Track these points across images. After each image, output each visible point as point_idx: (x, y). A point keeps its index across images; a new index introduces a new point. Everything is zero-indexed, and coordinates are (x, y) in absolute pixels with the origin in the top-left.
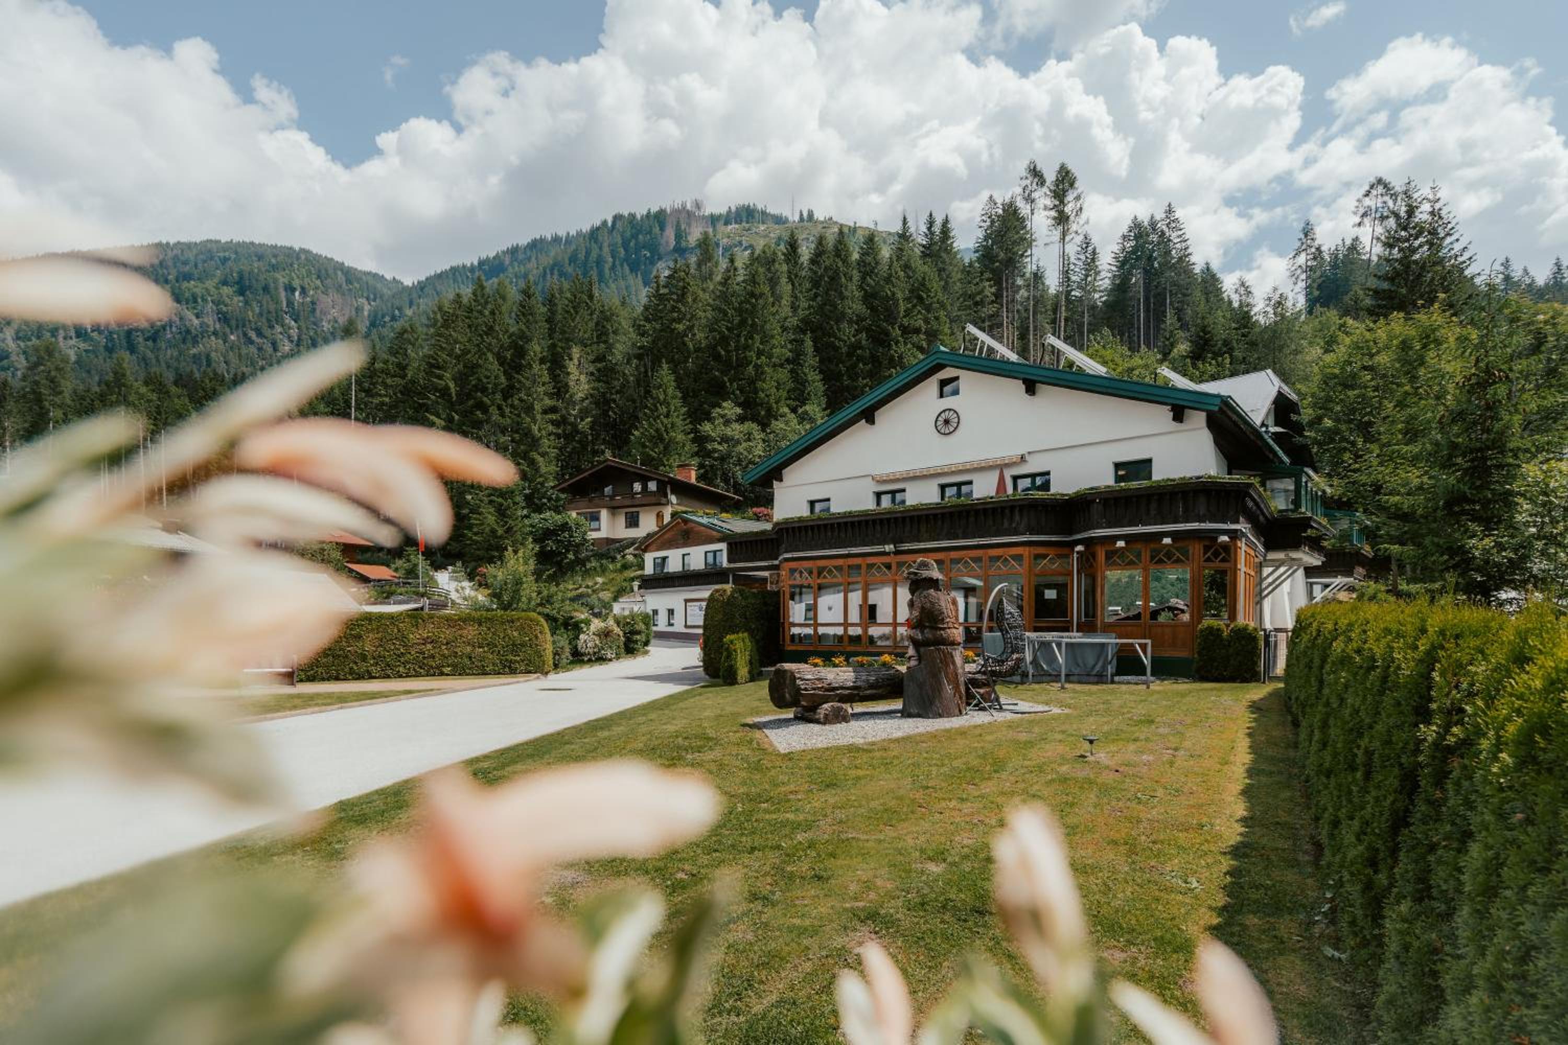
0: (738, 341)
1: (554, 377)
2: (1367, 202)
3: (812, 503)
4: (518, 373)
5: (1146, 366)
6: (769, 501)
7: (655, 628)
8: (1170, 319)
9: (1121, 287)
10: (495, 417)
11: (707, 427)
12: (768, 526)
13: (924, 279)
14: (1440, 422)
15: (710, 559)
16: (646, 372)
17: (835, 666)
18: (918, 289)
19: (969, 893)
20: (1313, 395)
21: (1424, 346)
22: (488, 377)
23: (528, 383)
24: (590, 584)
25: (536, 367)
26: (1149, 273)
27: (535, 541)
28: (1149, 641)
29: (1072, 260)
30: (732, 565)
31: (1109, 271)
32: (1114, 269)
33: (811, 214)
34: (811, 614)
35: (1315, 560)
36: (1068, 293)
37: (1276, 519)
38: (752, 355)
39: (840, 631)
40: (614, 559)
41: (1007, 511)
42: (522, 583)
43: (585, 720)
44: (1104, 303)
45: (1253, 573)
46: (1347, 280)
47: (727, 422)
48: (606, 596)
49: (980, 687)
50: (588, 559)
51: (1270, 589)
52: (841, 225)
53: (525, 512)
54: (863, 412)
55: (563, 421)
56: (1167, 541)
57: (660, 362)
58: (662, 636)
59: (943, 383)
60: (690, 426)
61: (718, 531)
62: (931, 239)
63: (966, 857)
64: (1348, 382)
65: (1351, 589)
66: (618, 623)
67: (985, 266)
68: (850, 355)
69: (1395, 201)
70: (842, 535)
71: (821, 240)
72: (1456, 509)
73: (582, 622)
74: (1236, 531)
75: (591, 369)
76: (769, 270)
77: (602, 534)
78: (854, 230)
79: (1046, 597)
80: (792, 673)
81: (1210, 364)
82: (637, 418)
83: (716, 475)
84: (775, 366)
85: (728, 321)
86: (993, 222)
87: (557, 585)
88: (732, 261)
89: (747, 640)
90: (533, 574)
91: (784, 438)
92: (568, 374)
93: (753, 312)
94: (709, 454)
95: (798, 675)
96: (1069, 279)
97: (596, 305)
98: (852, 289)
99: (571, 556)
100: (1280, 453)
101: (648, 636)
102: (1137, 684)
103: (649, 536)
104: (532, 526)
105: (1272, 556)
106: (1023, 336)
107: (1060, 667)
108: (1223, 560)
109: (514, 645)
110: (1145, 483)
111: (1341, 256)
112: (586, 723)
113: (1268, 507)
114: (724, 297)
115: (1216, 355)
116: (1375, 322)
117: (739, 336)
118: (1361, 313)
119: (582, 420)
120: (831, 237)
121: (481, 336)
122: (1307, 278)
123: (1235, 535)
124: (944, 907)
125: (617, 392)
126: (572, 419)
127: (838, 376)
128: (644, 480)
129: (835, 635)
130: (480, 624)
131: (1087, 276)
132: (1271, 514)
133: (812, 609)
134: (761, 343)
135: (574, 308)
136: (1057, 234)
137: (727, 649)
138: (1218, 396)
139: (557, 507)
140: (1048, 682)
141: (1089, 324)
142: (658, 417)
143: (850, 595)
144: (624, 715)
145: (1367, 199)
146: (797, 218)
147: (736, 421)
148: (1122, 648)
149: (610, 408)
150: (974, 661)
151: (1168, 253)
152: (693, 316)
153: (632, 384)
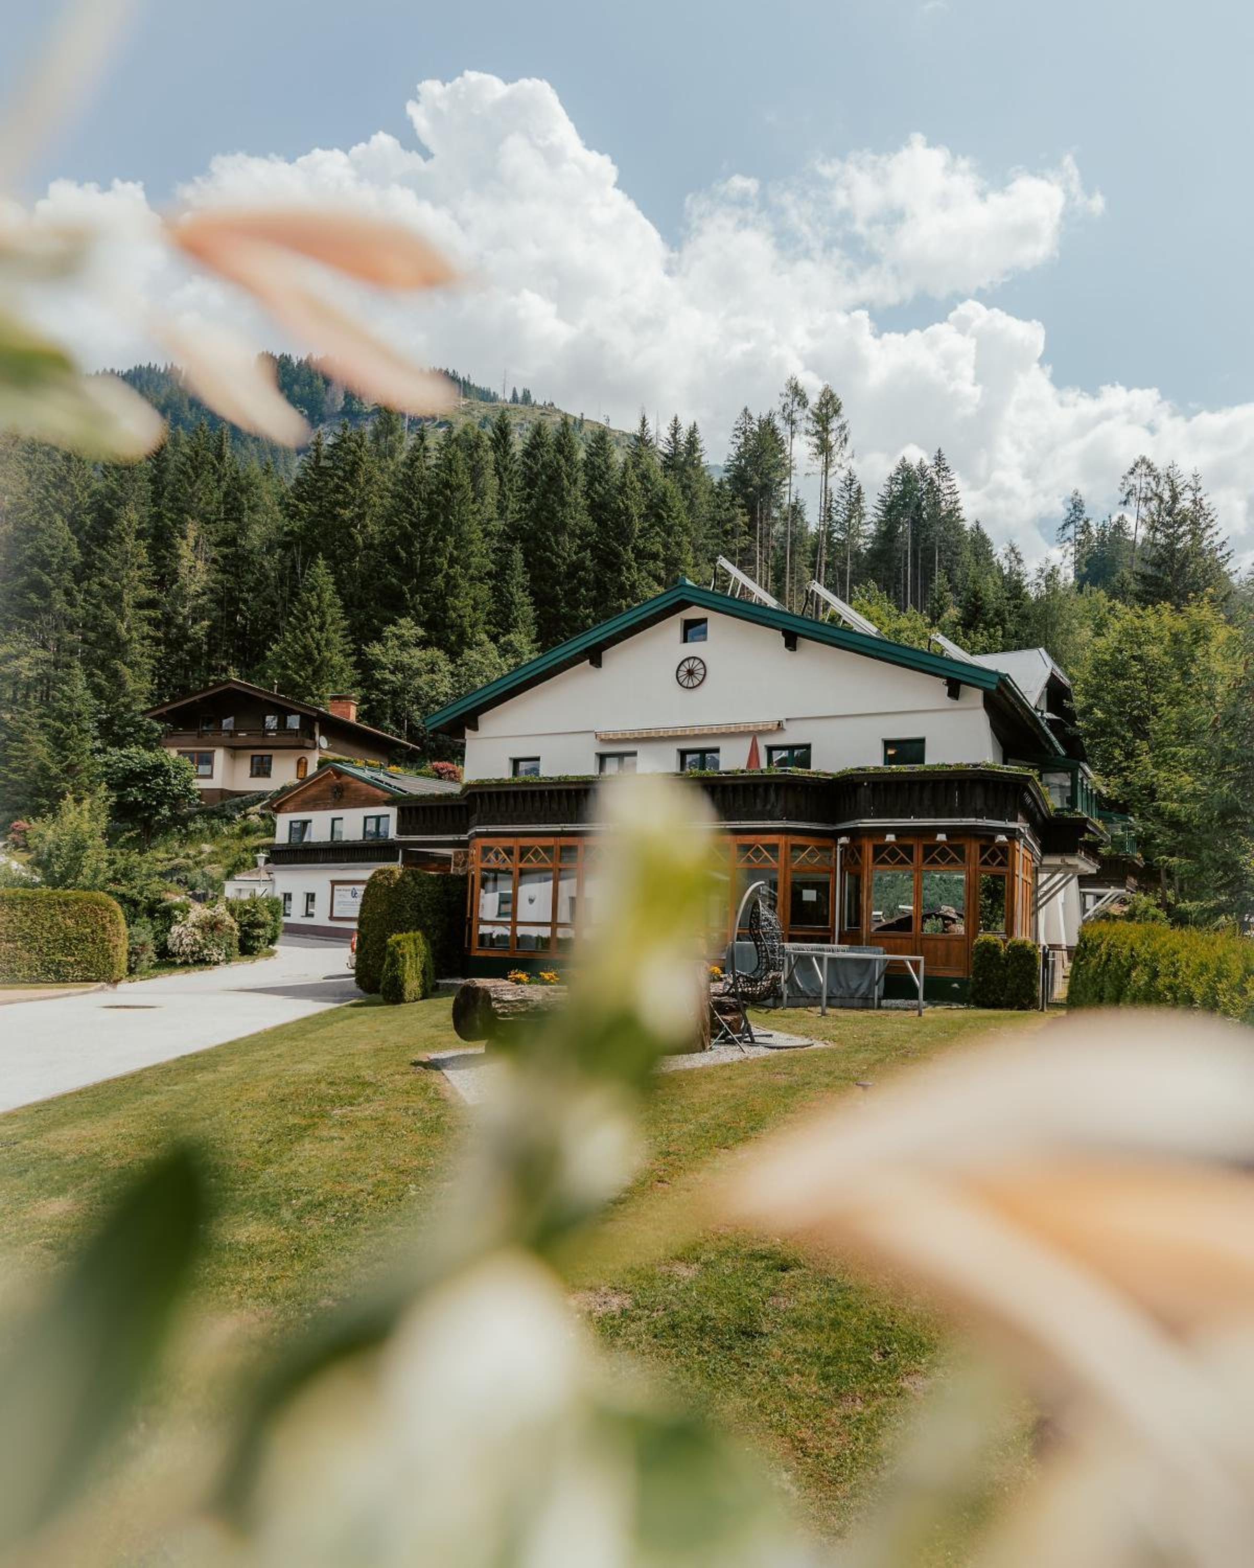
0: (425, 542)
1: (158, 560)
2: (1132, 480)
3: (516, 762)
4: (100, 546)
5: (914, 629)
6: (458, 754)
7: (286, 920)
8: (940, 579)
9: (887, 535)
10: (60, 603)
11: (375, 650)
12: (456, 789)
13: (665, 494)
14: (1213, 725)
15: (371, 827)
16: (294, 567)
17: (544, 982)
18: (657, 505)
19: (731, 1306)
20: (1086, 682)
21: (1196, 642)
22: (52, 548)
23: (115, 564)
24: (192, 852)
25: (130, 543)
26: (918, 524)
27: (111, 787)
28: (921, 958)
29: (835, 497)
30: (404, 838)
31: (876, 515)
32: (880, 513)
33: (527, 397)
34: (508, 908)
35: (1089, 867)
36: (830, 534)
37: (1052, 819)
38: (443, 562)
39: (545, 932)
40: (230, 820)
41: (761, 790)
42: (84, 848)
43: (178, 1055)
44: (869, 550)
45: (1030, 880)
46: (1114, 559)
47: (404, 645)
48: (216, 871)
49: (726, 1013)
50: (191, 817)
51: (1045, 899)
52: (566, 415)
53: (98, 744)
54: (587, 650)
55: (168, 621)
56: (941, 837)
57: (315, 556)
58: (296, 930)
59: (689, 625)
60: (353, 646)
61: (384, 790)
62: (675, 448)
63: (724, 1254)
64: (1119, 672)
65: (1123, 902)
66: (232, 911)
67: (737, 489)
68: (571, 575)
69: (1158, 484)
70: (555, 806)
71: (538, 431)
72: (1229, 821)
73: (176, 907)
74: (1014, 830)
75: (214, 553)
76: (471, 456)
77: (218, 782)
78: (581, 423)
79: (805, 899)
80: (486, 992)
81: (982, 635)
82: (276, 628)
83: (384, 713)
84: (472, 579)
85: (413, 514)
86: (747, 439)
87: (142, 852)
88: (422, 438)
89: (420, 942)
90: (104, 836)
91: (480, 673)
92: (179, 557)
93: (447, 507)
94: (377, 685)
95: (493, 995)
96: (831, 518)
97: (225, 468)
98: (576, 495)
99: (165, 811)
100: (1057, 744)
101: (275, 930)
102: (907, 1009)
103: (284, 790)
104: (106, 764)
105: (1048, 861)
106: (778, 578)
107: (821, 988)
108: (1001, 864)
109: (66, 938)
110: (918, 767)
111: (1107, 533)
112: (178, 1060)
113: (1045, 804)
114: (408, 482)
115: (988, 625)
116: (1143, 609)
117: (425, 535)
118: (1129, 597)
119: (195, 621)
120: (552, 426)
121: (46, 488)
122: (1077, 551)
123: (1013, 835)
124: (701, 1329)
125: (250, 590)
126: (180, 620)
127: (554, 602)
128: (282, 712)
129: (539, 938)
130: (13, 907)
131: (850, 517)
132: (1049, 812)
133: (509, 902)
134: (456, 548)
135: (194, 468)
136: (819, 463)
137: (392, 954)
138: (996, 673)
139: (148, 740)
140: (805, 1006)
141: (852, 573)
142: (308, 629)
143: (563, 885)
144: (235, 1048)
145: (1132, 477)
146: (509, 397)
147: (417, 645)
148: (891, 965)
149: (239, 611)
150: (721, 980)
151: (937, 504)
152: (364, 502)
153: (272, 581)
